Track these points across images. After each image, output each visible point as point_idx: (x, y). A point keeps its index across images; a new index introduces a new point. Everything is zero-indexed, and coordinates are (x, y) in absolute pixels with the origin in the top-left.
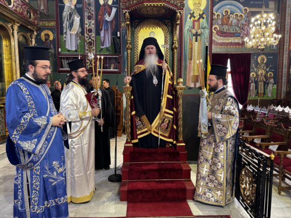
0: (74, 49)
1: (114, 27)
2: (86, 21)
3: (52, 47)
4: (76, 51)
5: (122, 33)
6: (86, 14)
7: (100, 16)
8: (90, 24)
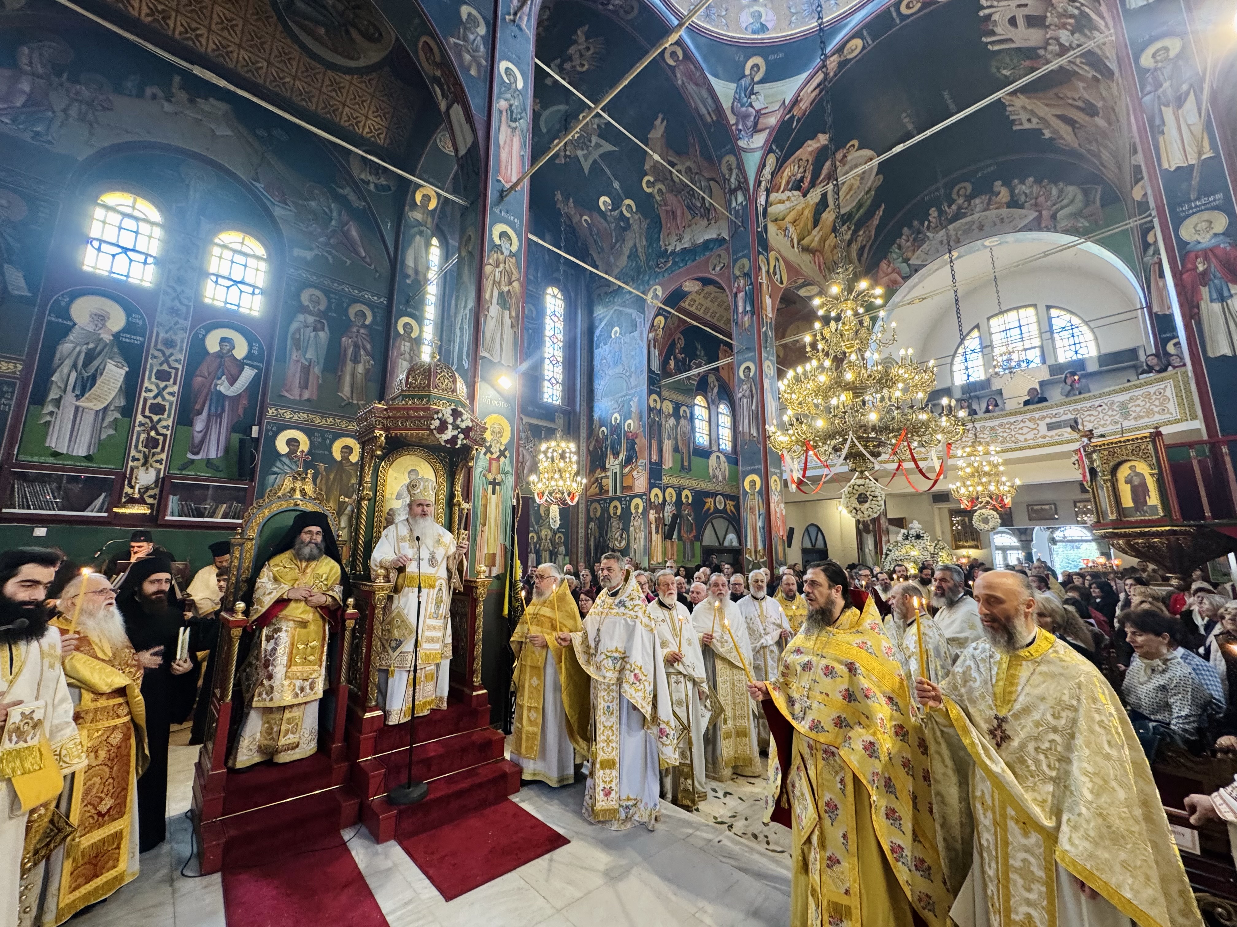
0: (82, 451)
1: (241, 411)
2: (150, 384)
4: (88, 458)
5: (267, 431)
6: (153, 365)
7: (200, 379)
8: (162, 392)
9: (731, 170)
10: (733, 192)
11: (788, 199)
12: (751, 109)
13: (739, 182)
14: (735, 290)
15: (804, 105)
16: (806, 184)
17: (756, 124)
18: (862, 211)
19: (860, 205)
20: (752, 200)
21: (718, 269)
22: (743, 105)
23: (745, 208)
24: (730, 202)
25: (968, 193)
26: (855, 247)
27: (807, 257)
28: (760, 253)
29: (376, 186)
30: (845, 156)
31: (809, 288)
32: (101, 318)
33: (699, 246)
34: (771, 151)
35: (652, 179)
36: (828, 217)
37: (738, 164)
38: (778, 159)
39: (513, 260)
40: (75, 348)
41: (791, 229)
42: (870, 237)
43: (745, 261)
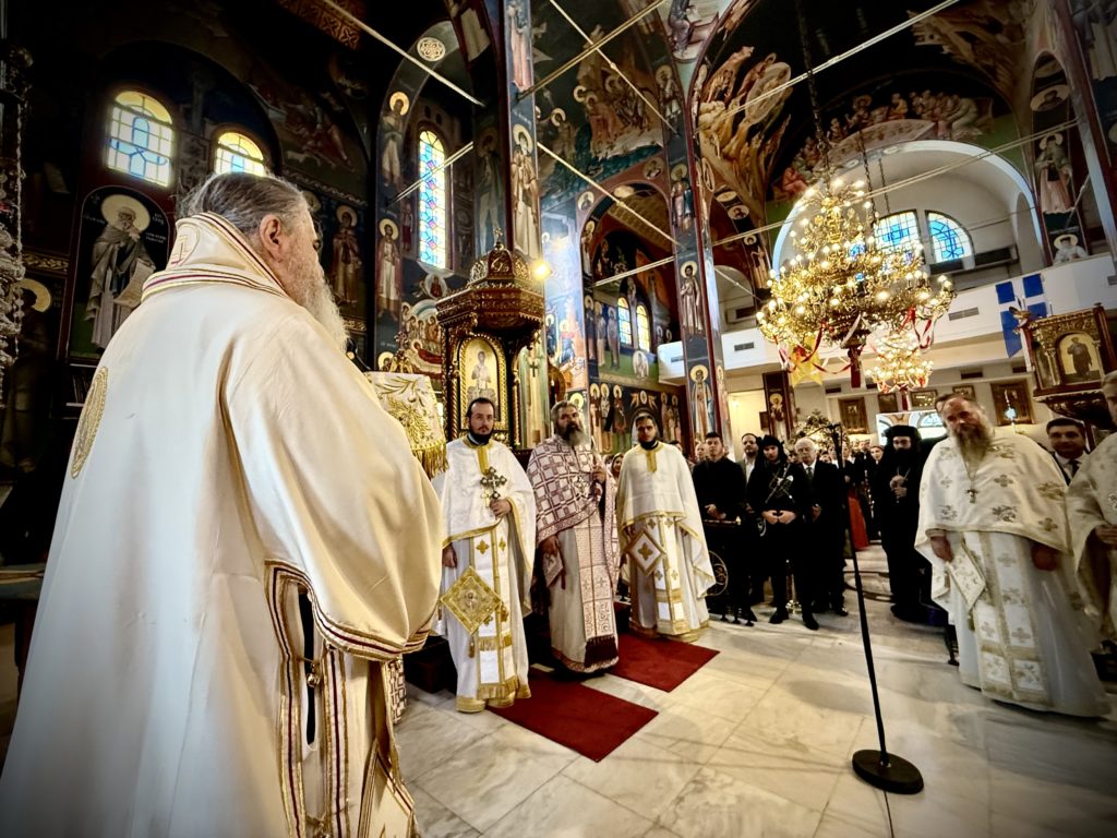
9: (666, 80)
10: (668, 101)
11: (714, 108)
12: (686, 22)
13: (674, 92)
14: (672, 195)
15: (735, 19)
16: (728, 95)
17: (690, 36)
18: (772, 121)
19: (771, 115)
20: (686, 109)
21: (653, 175)
22: (678, 18)
23: (679, 117)
24: (665, 111)
25: (868, 104)
26: (763, 156)
27: (726, 165)
28: (696, 160)
29: (352, 89)
30: (763, 68)
31: (727, 193)
32: (128, 217)
33: (632, 153)
34: (703, 62)
35: (584, 89)
36: (744, 126)
37: (673, 74)
38: (708, 70)
39: (530, 159)
40: (108, 247)
41: (716, 137)
42: (775, 146)
43: (683, 168)
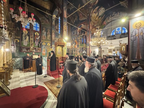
0: (26, 45)
1: (39, 41)
2: (31, 38)
3: (18, 44)
4: (27, 46)
5: (42, 43)
6: (31, 36)
7: (35, 38)
8: (32, 39)
9: (88, 11)
11: (94, 14)
12: (90, 3)
14: (87, 26)
15: (96, 3)
16: (96, 12)
18: (102, 15)
25: (115, 13)
26: (101, 20)
28: (90, 21)
29: (49, 15)
30: (101, 9)
31: (95, 25)
33: (84, 20)
36: (98, 16)
38: (93, 10)
41: (94, 18)
42: (103, 18)
